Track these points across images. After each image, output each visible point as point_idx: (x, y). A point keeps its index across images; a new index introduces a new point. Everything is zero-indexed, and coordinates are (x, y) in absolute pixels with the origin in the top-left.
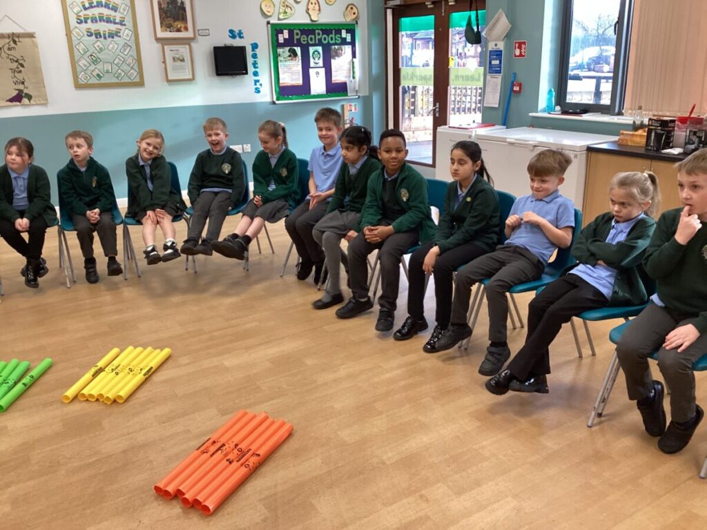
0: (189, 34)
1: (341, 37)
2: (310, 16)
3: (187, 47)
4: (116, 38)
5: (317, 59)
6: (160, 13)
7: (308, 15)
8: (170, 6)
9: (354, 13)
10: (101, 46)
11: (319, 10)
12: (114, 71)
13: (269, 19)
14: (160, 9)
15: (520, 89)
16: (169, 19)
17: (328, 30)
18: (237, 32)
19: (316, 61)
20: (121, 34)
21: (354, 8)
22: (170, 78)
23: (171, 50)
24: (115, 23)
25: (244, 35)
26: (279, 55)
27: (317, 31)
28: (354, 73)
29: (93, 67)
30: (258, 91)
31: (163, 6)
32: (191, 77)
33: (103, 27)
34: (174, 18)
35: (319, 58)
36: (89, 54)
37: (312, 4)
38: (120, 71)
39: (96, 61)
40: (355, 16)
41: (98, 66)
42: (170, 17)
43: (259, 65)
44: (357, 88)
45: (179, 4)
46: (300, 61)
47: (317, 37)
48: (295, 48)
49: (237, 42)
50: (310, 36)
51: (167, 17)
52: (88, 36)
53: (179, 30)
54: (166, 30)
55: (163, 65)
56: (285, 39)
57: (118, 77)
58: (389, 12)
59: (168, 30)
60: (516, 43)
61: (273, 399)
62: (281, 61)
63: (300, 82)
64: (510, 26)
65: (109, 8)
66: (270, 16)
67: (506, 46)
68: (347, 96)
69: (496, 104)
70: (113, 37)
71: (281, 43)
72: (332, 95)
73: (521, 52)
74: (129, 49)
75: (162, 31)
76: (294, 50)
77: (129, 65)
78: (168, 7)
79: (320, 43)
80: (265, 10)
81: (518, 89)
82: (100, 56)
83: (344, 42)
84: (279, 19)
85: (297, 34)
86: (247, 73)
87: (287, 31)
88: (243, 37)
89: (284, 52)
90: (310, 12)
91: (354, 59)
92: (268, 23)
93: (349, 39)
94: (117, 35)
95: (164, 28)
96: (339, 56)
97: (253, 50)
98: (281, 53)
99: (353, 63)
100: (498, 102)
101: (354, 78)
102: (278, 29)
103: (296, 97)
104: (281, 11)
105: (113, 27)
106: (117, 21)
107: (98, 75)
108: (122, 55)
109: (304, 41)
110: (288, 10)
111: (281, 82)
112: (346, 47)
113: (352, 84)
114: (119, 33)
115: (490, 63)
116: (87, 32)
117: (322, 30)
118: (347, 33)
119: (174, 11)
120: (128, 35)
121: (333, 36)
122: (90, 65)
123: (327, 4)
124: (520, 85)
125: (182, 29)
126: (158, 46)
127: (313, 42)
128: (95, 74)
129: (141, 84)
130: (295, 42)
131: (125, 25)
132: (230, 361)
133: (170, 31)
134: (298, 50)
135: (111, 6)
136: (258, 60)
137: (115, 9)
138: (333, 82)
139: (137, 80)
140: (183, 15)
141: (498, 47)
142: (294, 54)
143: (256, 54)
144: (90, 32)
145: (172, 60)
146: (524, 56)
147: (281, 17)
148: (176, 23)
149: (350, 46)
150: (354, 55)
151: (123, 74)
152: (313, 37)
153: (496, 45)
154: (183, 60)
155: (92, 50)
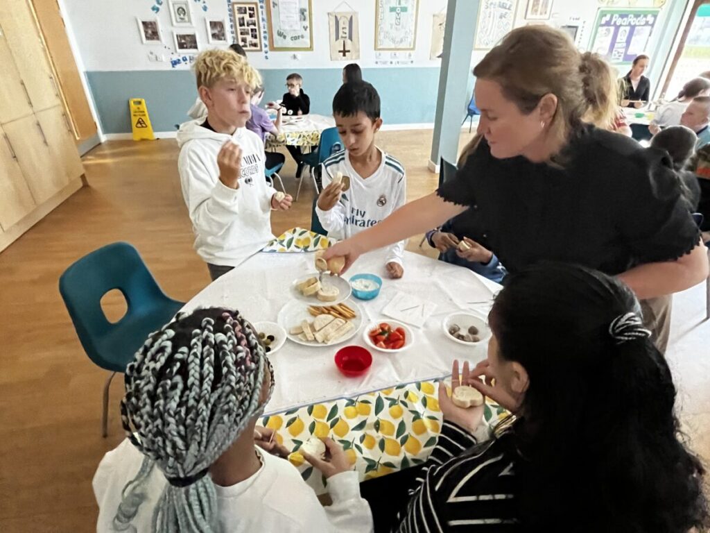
0: (546, 16)
1: (646, 20)
4: (503, 18)
5: (623, 36)
13: (600, 6)
19: (622, 38)
20: (507, 16)
24: (505, 8)
26: (598, 33)
27: (630, 16)
29: (485, 38)
36: (485, 29)
40: (662, 4)
46: (611, 37)
49: (574, 23)
51: (537, 4)
52: (489, 16)
53: (541, 14)
56: (606, 21)
59: (535, 13)
62: (598, 36)
66: (602, 4)
70: (501, 18)
71: (603, 24)
75: (531, 14)
83: (647, 24)
84: (607, 7)
85: (616, 17)
87: (609, 15)
88: (580, 19)
92: (599, 9)
93: (651, 21)
96: (639, 34)
98: (600, 31)
99: (648, 40)
102: (604, 13)
105: (504, 11)
106: (507, 7)
117: (634, 14)
118: (652, 17)
120: (510, 17)
121: (641, 19)
127: (625, 23)
131: (511, 10)
147: (609, 5)
149: (650, 27)
150: (650, 35)
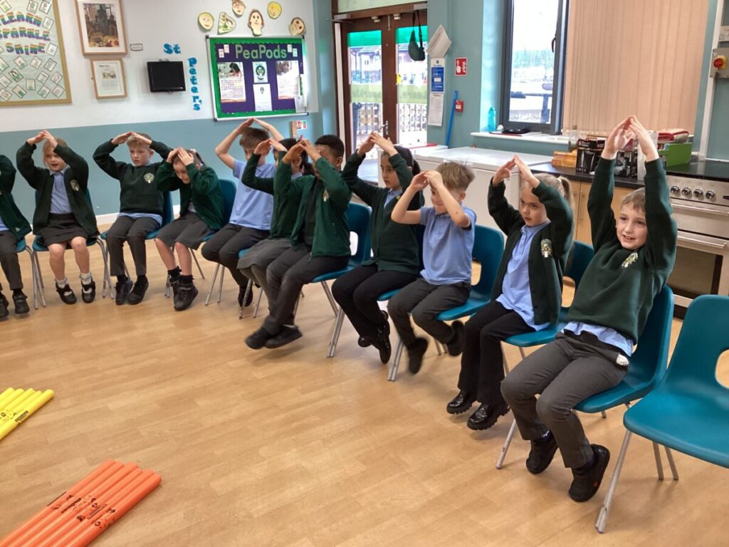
0: (121, 49)
1: (287, 52)
2: (252, 30)
3: (119, 62)
4: (39, 54)
5: (261, 75)
6: (87, 27)
7: (250, 30)
8: (99, 20)
9: (300, 28)
10: (23, 62)
11: (263, 24)
12: (38, 89)
13: (208, 33)
14: (88, 23)
15: (462, 107)
16: (98, 33)
17: (272, 44)
18: (173, 46)
19: (260, 77)
20: (45, 49)
21: (300, 21)
22: (100, 94)
23: (101, 66)
24: (38, 38)
25: (181, 49)
26: (220, 71)
27: (260, 46)
28: (301, 89)
29: (14, 84)
30: (197, 107)
31: (90, 20)
32: (123, 94)
33: (25, 42)
34: (103, 32)
35: (263, 74)
36: (9, 70)
37: (254, 17)
38: (44, 88)
39: (18, 77)
40: (301, 30)
41: (20, 83)
42: (99, 31)
43: (198, 81)
44: (305, 105)
45: (108, 18)
46: (243, 77)
47: (261, 52)
48: (237, 63)
49: (173, 57)
50: (253, 51)
51: (96, 31)
52: (9, 51)
53: (109, 45)
54: (95, 45)
55: (92, 81)
56: (225, 54)
57: (42, 95)
58: (337, 26)
59: (97, 44)
60: (457, 60)
61: (149, 446)
62: (222, 77)
63: (243, 98)
64: (451, 42)
65: (31, 22)
66: (209, 30)
67: (447, 63)
68: (295, 112)
69: (439, 122)
70: (36, 53)
71: (222, 58)
72: (279, 111)
73: (462, 69)
74: (53, 65)
75: (90, 46)
76: (236, 65)
77: (54, 82)
78: (96, 21)
79: (264, 58)
80: (203, 23)
81: (460, 108)
82: (22, 72)
83: (290, 57)
84: (219, 33)
85: (239, 49)
86: (184, 89)
87: (228, 46)
88: (179, 52)
89: (225, 67)
90: (252, 26)
91: (301, 75)
92: (207, 37)
93: (295, 54)
94: (40, 51)
95: (92, 43)
96: (285, 72)
97: (191, 65)
98: (221, 68)
99: (300, 78)
100: (441, 121)
101: (302, 94)
102: (218, 43)
103: (240, 114)
104: (221, 24)
105: (36, 42)
106: (41, 35)
107: (20, 93)
108: (46, 71)
109: (247, 56)
110: (229, 24)
111: (222, 98)
112: (293, 62)
113: (300, 101)
114: (43, 48)
115: (433, 80)
116: (8, 47)
117: (266, 44)
118: (293, 47)
119: (103, 24)
120: (52, 50)
121: (278, 51)
122: (11, 82)
123: (271, 17)
124: (462, 104)
125: (113, 44)
126: (85, 62)
127: (257, 57)
128: (17, 91)
129: (68, 101)
130: (237, 57)
131: (49, 40)
132: (115, 404)
133: (100, 46)
134: (240, 65)
135: (33, 20)
136: (197, 76)
137: (38, 23)
138: (279, 98)
139: (64, 97)
140: (113, 29)
141: (440, 64)
142: (235, 69)
143: (194, 70)
144: (10, 47)
145: (102, 76)
146: (465, 74)
147: (221, 31)
148: (106, 37)
149: (297, 61)
150: (301, 71)
151: (48, 91)
152: (256, 51)
153: (438, 62)
154: (113, 76)
155: (13, 66)
